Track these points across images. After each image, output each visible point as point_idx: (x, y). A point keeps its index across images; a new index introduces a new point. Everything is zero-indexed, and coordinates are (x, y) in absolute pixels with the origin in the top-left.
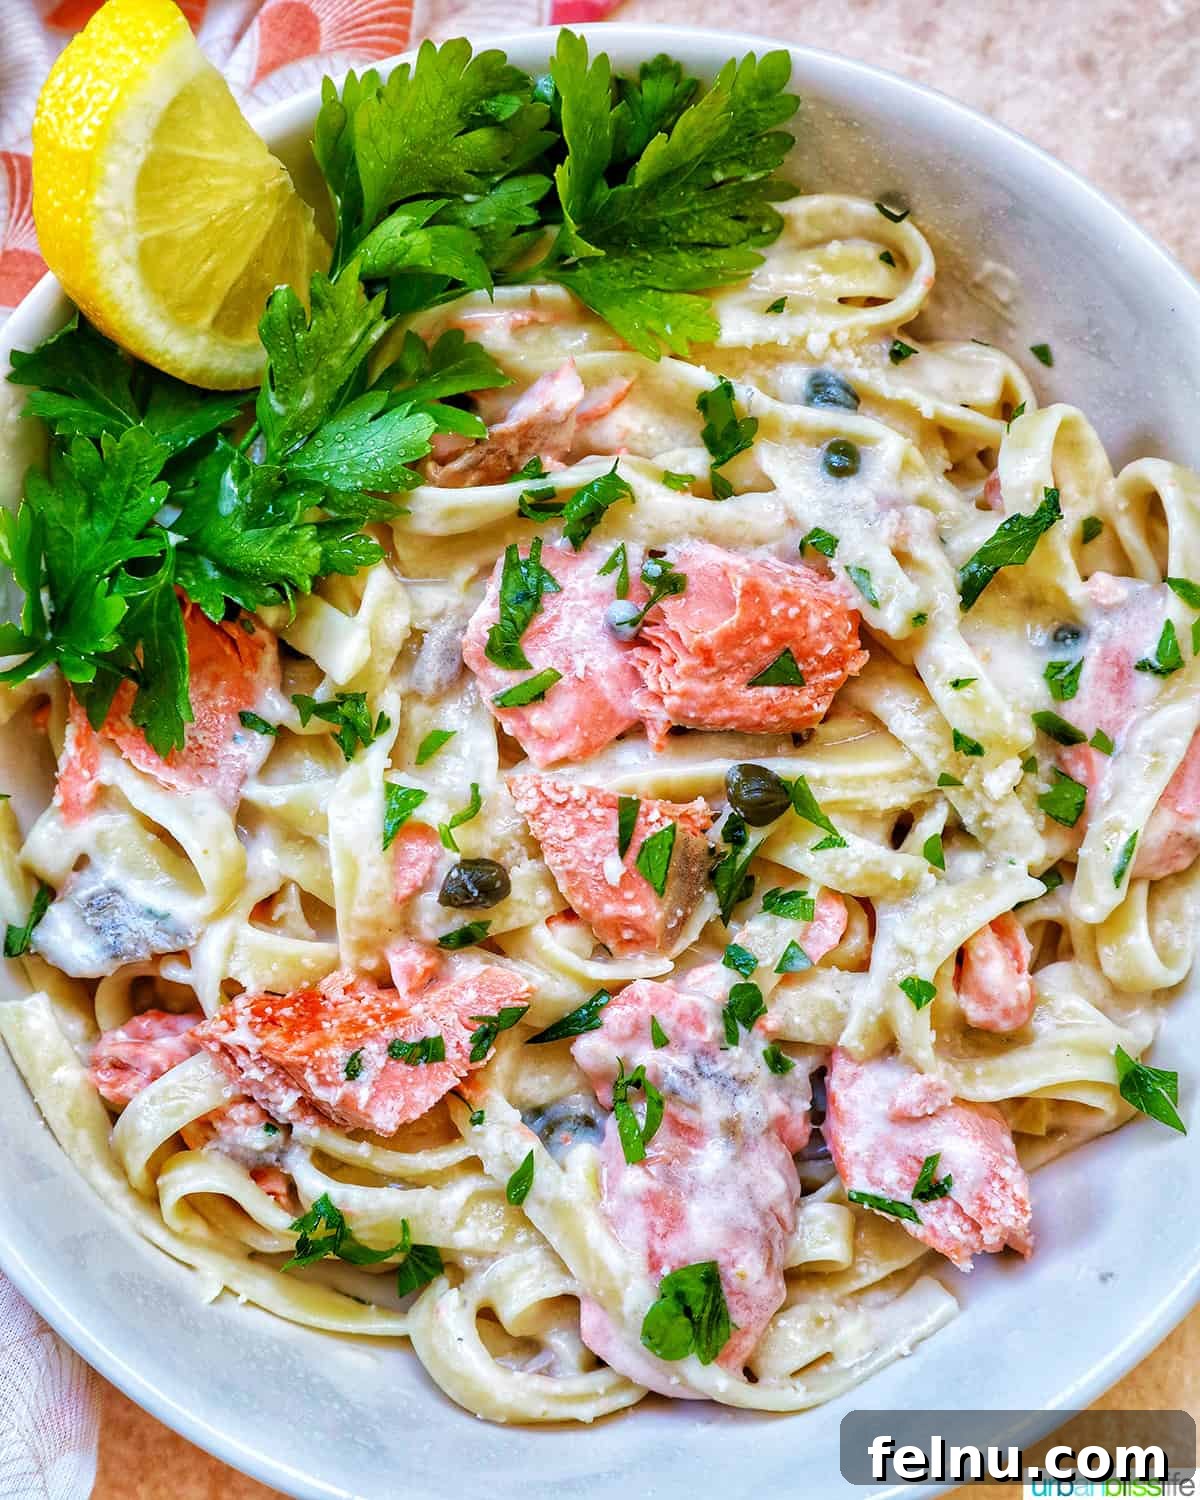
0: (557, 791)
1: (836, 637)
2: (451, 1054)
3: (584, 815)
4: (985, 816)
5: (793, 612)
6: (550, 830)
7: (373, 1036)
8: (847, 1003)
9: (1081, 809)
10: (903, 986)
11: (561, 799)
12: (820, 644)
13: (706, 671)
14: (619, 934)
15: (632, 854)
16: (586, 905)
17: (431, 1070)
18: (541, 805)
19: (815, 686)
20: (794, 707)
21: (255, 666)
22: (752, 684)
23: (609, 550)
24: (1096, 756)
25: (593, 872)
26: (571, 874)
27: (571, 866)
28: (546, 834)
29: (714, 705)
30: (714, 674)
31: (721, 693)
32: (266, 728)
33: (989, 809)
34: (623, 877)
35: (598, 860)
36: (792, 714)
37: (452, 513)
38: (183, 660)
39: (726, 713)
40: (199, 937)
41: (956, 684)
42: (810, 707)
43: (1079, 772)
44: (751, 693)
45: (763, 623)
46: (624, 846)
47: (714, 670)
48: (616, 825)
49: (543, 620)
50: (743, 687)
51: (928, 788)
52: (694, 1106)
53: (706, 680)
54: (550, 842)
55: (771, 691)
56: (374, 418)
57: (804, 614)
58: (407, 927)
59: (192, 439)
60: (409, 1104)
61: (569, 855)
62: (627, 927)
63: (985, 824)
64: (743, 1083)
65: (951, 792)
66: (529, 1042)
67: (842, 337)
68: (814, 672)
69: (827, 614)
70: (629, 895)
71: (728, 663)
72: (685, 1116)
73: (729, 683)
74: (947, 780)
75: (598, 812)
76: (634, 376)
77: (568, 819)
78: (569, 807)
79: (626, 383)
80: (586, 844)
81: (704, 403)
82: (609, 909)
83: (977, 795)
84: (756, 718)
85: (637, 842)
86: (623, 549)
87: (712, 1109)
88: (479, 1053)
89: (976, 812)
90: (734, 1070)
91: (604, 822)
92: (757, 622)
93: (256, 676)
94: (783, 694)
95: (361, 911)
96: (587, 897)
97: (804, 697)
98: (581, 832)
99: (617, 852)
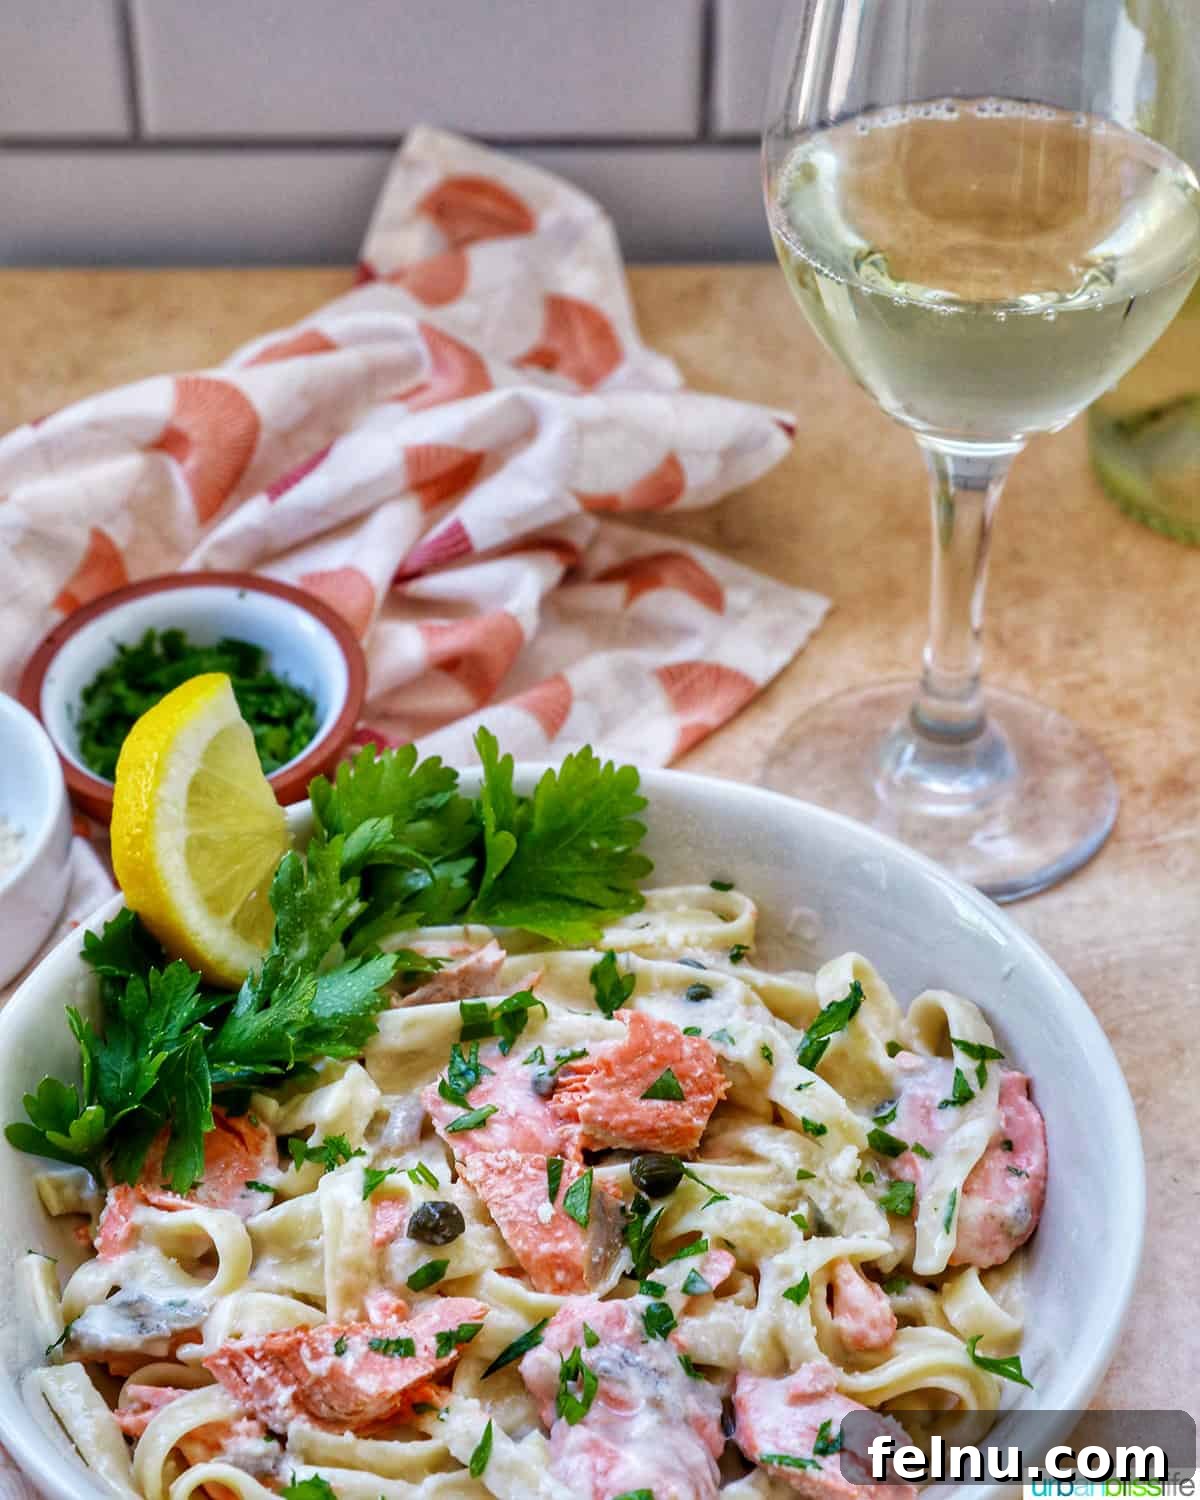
0: (498, 1161)
1: (705, 1066)
2: (420, 1352)
3: (521, 1176)
4: (837, 1200)
5: (670, 1038)
6: (496, 1191)
7: (357, 1333)
8: (741, 1327)
9: (913, 1201)
10: (786, 1295)
11: (502, 1165)
12: (694, 1069)
13: (608, 1081)
14: (553, 1276)
15: (560, 1199)
16: (526, 1248)
17: (403, 1362)
18: (486, 1174)
19: (693, 1104)
20: (678, 1117)
21: (258, 1151)
22: (644, 1097)
23: (530, 1050)
24: (918, 1160)
25: (529, 1219)
26: (512, 1224)
27: (511, 1217)
28: (491, 1195)
29: (616, 1111)
30: (614, 1085)
31: (621, 1100)
32: (265, 1189)
33: (839, 1191)
34: (553, 1217)
35: (532, 1209)
36: (678, 1122)
37: (410, 1025)
38: (206, 1096)
39: (625, 1117)
40: (211, 1309)
41: (799, 1088)
42: (690, 1120)
43: (907, 1173)
44: (644, 1103)
45: (648, 1043)
46: (553, 1195)
47: (613, 1080)
48: (546, 1181)
49: (482, 1088)
50: (637, 1099)
51: (789, 1189)
52: (624, 1383)
53: (608, 1088)
54: (494, 1200)
55: (659, 1104)
56: (351, 972)
57: (677, 1042)
58: (382, 1277)
59: (213, 1007)
60: (385, 1382)
61: (511, 1208)
62: (559, 1267)
63: (838, 1208)
64: (662, 1374)
65: (808, 1186)
66: (485, 1376)
67: (693, 939)
68: (690, 1093)
69: (696, 1045)
70: (559, 1234)
71: (625, 1076)
72: (617, 1391)
73: (626, 1093)
74: (803, 1175)
75: (531, 1171)
76: (542, 968)
77: (509, 1182)
78: (508, 1172)
79: (536, 975)
80: (521, 1198)
81: (595, 976)
82: (545, 1248)
83: (829, 1183)
84: (650, 1122)
85: (563, 1191)
86: (540, 1048)
87: (638, 1389)
88: (442, 1353)
89: (829, 1197)
90: (653, 1364)
91: (535, 1180)
92: (644, 1043)
93: (258, 1159)
94: (669, 1106)
95: (346, 1250)
96: (526, 1240)
97: (687, 1112)
98: (519, 1190)
99: (548, 1199)
